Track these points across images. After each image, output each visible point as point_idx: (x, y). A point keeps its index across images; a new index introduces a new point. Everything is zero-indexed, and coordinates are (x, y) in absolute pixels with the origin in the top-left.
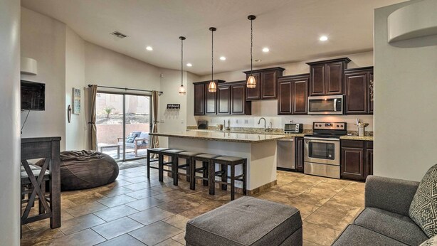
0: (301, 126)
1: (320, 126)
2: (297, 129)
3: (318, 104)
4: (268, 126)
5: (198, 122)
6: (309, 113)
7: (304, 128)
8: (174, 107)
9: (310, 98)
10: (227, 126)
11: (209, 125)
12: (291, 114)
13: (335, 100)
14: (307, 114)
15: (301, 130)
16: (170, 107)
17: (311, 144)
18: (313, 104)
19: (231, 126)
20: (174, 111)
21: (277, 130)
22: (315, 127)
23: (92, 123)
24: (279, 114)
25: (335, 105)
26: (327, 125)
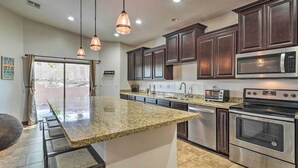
0: (227, 93)
1: (255, 94)
2: (221, 96)
3: (250, 63)
4: (188, 91)
5: (132, 86)
6: (237, 76)
7: (231, 96)
8: (109, 73)
9: (238, 56)
10: (152, 89)
11: (141, 88)
12: (212, 78)
13: (283, 56)
14: (234, 78)
15: (226, 98)
16: (106, 73)
17: (240, 121)
18: (243, 64)
19: (157, 90)
20: (109, 77)
21: (198, 97)
22: (247, 96)
23: (29, 87)
24: (199, 78)
25: (282, 63)
26: (265, 92)
